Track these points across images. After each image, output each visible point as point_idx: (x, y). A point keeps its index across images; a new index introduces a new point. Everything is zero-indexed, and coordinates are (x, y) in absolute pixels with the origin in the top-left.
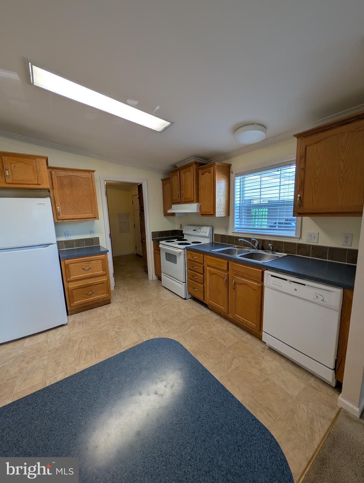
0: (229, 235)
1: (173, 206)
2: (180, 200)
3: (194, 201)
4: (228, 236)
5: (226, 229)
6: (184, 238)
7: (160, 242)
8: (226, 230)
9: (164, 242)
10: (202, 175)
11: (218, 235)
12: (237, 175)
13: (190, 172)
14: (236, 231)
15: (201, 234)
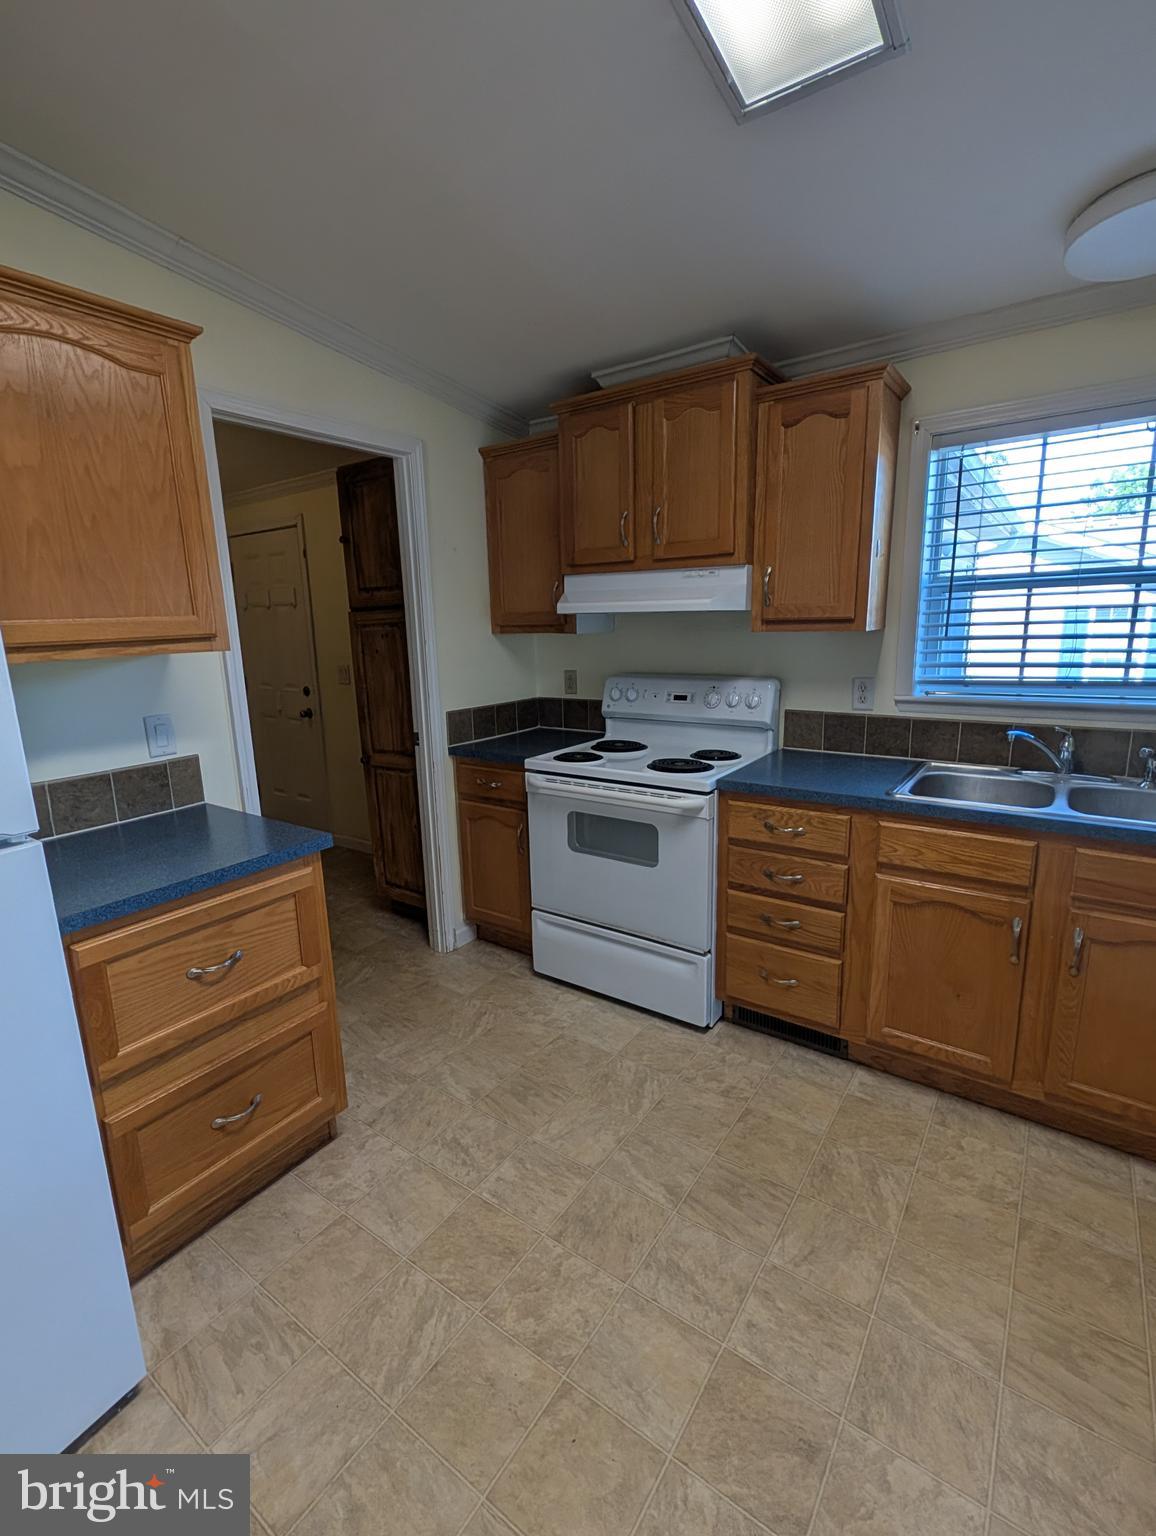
0: (873, 713)
1: (571, 583)
2: (631, 550)
3: (732, 554)
4: (873, 720)
5: (863, 688)
6: (603, 736)
7: (529, 763)
8: (857, 694)
9: (545, 760)
10: (787, 426)
11: (808, 715)
12: (939, 440)
13: (719, 407)
14: (918, 693)
15: (721, 713)
